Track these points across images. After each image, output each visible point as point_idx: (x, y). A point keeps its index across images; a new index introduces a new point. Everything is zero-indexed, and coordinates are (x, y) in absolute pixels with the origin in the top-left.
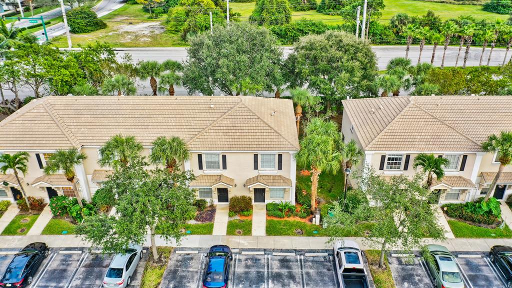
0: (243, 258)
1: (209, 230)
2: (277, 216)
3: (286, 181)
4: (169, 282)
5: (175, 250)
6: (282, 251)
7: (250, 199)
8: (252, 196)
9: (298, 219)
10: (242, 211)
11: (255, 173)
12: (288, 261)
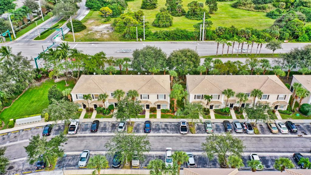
0: (154, 124)
1: (144, 117)
2: (164, 113)
3: (167, 102)
4: (135, 130)
5: (135, 122)
6: (165, 122)
7: (156, 108)
8: (157, 107)
9: (170, 114)
10: (154, 111)
11: (158, 100)
12: (167, 125)
